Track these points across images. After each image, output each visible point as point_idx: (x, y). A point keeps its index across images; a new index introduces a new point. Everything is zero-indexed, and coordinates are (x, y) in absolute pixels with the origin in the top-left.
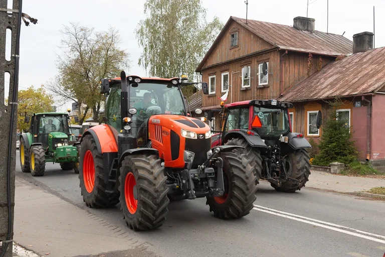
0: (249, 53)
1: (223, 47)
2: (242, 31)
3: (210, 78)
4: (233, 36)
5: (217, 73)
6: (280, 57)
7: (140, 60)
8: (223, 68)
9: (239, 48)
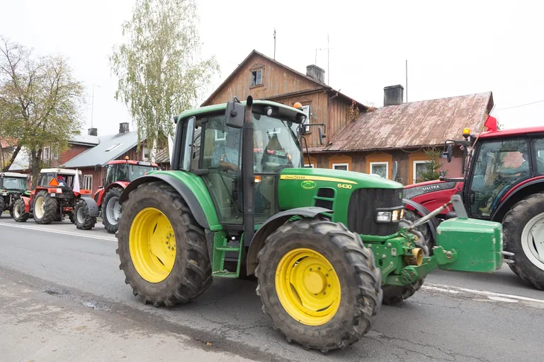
1: (239, 86)
2: (269, 68)
4: (255, 74)
6: (328, 100)
7: (117, 94)
9: (264, 87)
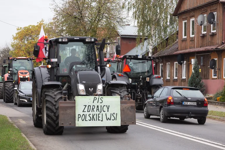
0: (205, 2)
3: (184, 22)
5: (187, 19)
6: (223, 8)
8: (191, 14)
